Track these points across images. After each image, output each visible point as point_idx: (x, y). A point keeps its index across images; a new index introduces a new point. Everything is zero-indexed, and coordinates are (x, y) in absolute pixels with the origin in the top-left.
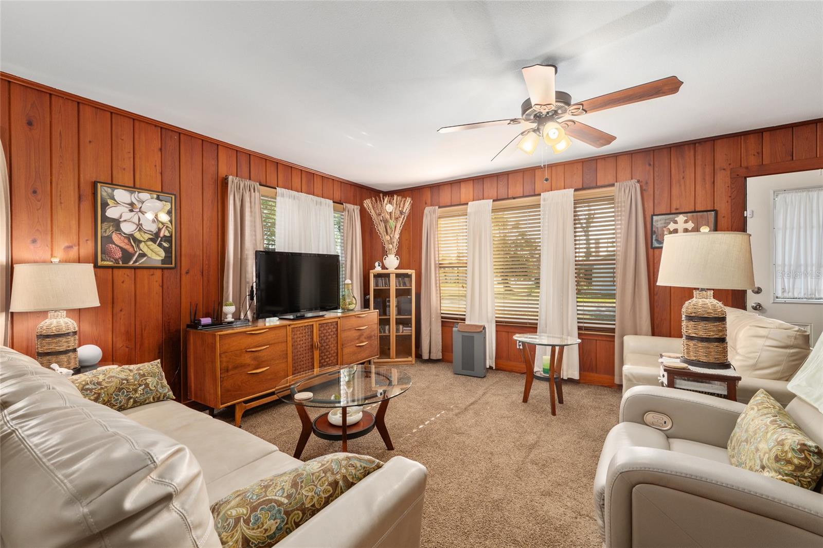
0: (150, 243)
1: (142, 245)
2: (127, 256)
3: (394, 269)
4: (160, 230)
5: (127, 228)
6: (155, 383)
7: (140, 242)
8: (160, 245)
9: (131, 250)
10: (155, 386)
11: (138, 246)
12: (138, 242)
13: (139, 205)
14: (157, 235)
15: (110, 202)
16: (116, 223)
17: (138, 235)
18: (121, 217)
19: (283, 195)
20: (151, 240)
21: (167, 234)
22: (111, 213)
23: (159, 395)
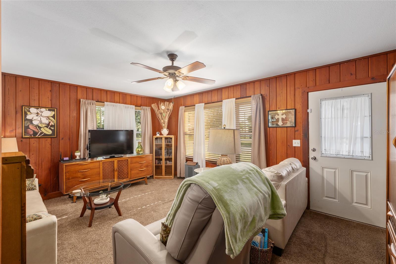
0: (45, 128)
1: (42, 129)
2: (35, 133)
3: (166, 135)
4: (50, 123)
5: (35, 123)
6: (29, 184)
7: (41, 127)
8: (50, 129)
9: (37, 131)
10: (28, 185)
11: (40, 129)
12: (40, 128)
13: (40, 113)
14: (49, 124)
15: (28, 113)
16: (31, 121)
17: (40, 125)
18: (33, 118)
19: (108, 105)
20: (46, 127)
21: (53, 124)
22: (29, 117)
23: (30, 188)
